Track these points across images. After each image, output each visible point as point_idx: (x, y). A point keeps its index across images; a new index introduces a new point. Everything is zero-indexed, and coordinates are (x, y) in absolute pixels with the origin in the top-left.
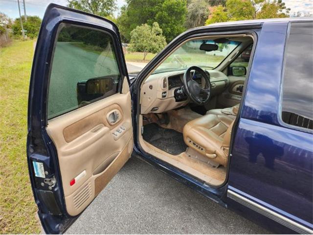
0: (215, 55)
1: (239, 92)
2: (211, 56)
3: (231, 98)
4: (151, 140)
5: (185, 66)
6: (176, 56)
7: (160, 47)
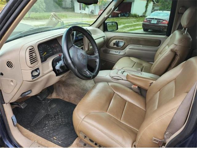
0: (81, 13)
1: (115, 46)
2: (79, 13)
3: (109, 53)
4: (33, 124)
5: (62, 22)
6: (53, 14)
7: (40, 7)
